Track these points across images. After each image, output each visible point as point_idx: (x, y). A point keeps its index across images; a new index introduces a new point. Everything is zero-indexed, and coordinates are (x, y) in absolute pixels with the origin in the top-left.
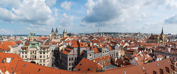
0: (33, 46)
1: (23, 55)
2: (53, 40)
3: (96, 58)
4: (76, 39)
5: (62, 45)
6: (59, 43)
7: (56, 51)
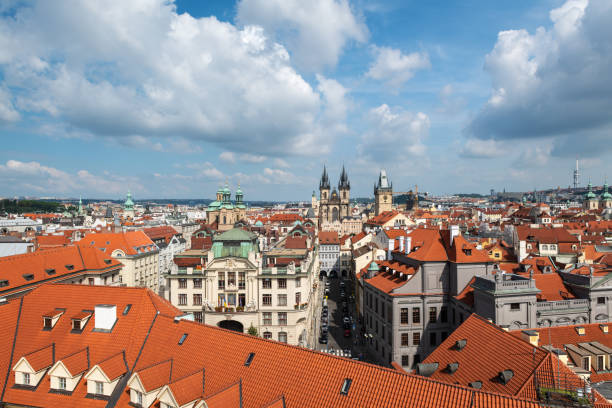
0: (231, 249)
1: (183, 291)
2: (328, 226)
3: (546, 325)
4: (440, 223)
5: (366, 249)
6: (355, 238)
7: (340, 274)
